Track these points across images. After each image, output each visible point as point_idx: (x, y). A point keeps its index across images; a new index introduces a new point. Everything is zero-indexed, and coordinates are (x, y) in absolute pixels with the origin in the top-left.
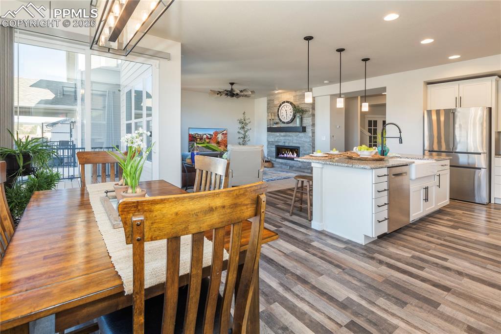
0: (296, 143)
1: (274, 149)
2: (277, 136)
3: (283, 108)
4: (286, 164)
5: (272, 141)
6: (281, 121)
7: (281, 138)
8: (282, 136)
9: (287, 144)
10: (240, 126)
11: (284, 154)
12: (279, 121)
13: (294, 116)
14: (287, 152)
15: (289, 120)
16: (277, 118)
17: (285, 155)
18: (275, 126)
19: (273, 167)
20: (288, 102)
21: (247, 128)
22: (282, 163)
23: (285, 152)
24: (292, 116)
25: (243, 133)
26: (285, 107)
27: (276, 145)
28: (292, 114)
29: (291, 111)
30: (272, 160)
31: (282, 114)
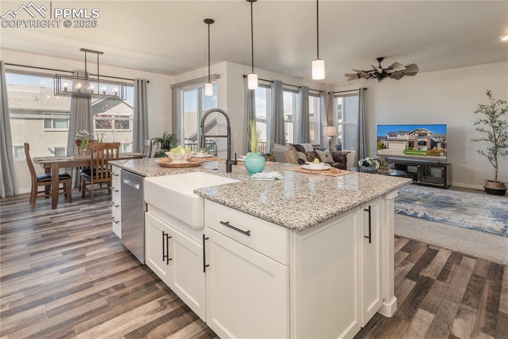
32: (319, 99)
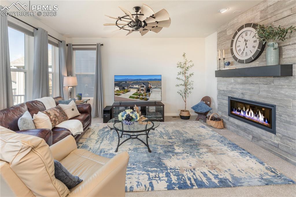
0: (266, 98)
1: (226, 102)
2: (231, 84)
3: (240, 38)
4: (245, 130)
5: (224, 91)
6: (235, 58)
7: (238, 86)
8: (238, 83)
9: (247, 98)
10: (180, 70)
11: (240, 112)
12: (234, 60)
13: (263, 48)
14: (246, 109)
15: (250, 55)
16: (230, 55)
17: (242, 113)
18: (227, 68)
19: (224, 127)
20: (248, 25)
21: (188, 73)
22: (238, 126)
23: (242, 109)
24: (256, 48)
25: (184, 78)
26: (244, 34)
27: (229, 97)
28: (257, 45)
29: (255, 39)
30: (224, 117)
31: (238, 49)
32: (57, 49)
